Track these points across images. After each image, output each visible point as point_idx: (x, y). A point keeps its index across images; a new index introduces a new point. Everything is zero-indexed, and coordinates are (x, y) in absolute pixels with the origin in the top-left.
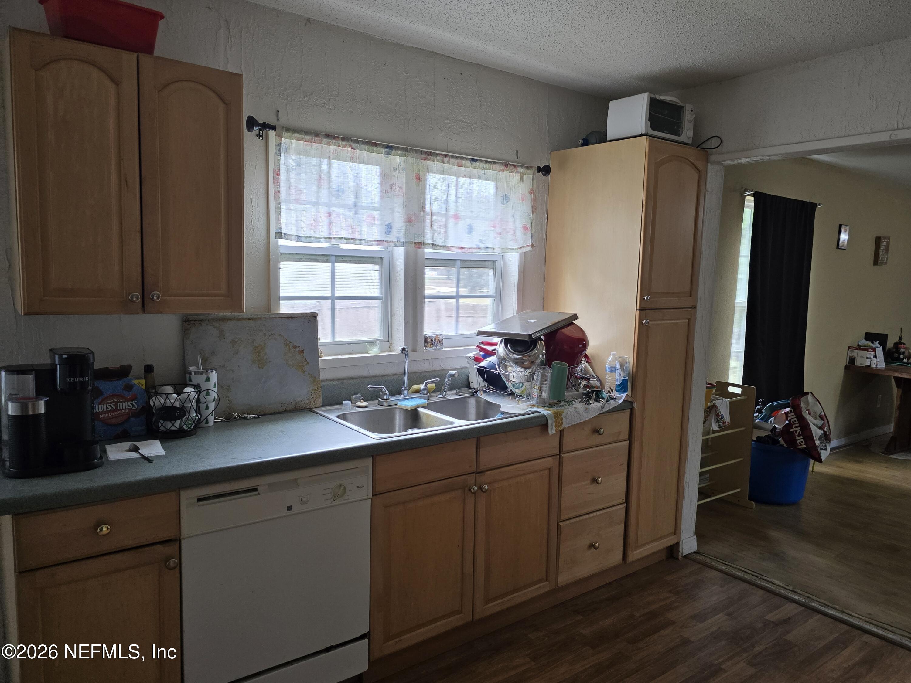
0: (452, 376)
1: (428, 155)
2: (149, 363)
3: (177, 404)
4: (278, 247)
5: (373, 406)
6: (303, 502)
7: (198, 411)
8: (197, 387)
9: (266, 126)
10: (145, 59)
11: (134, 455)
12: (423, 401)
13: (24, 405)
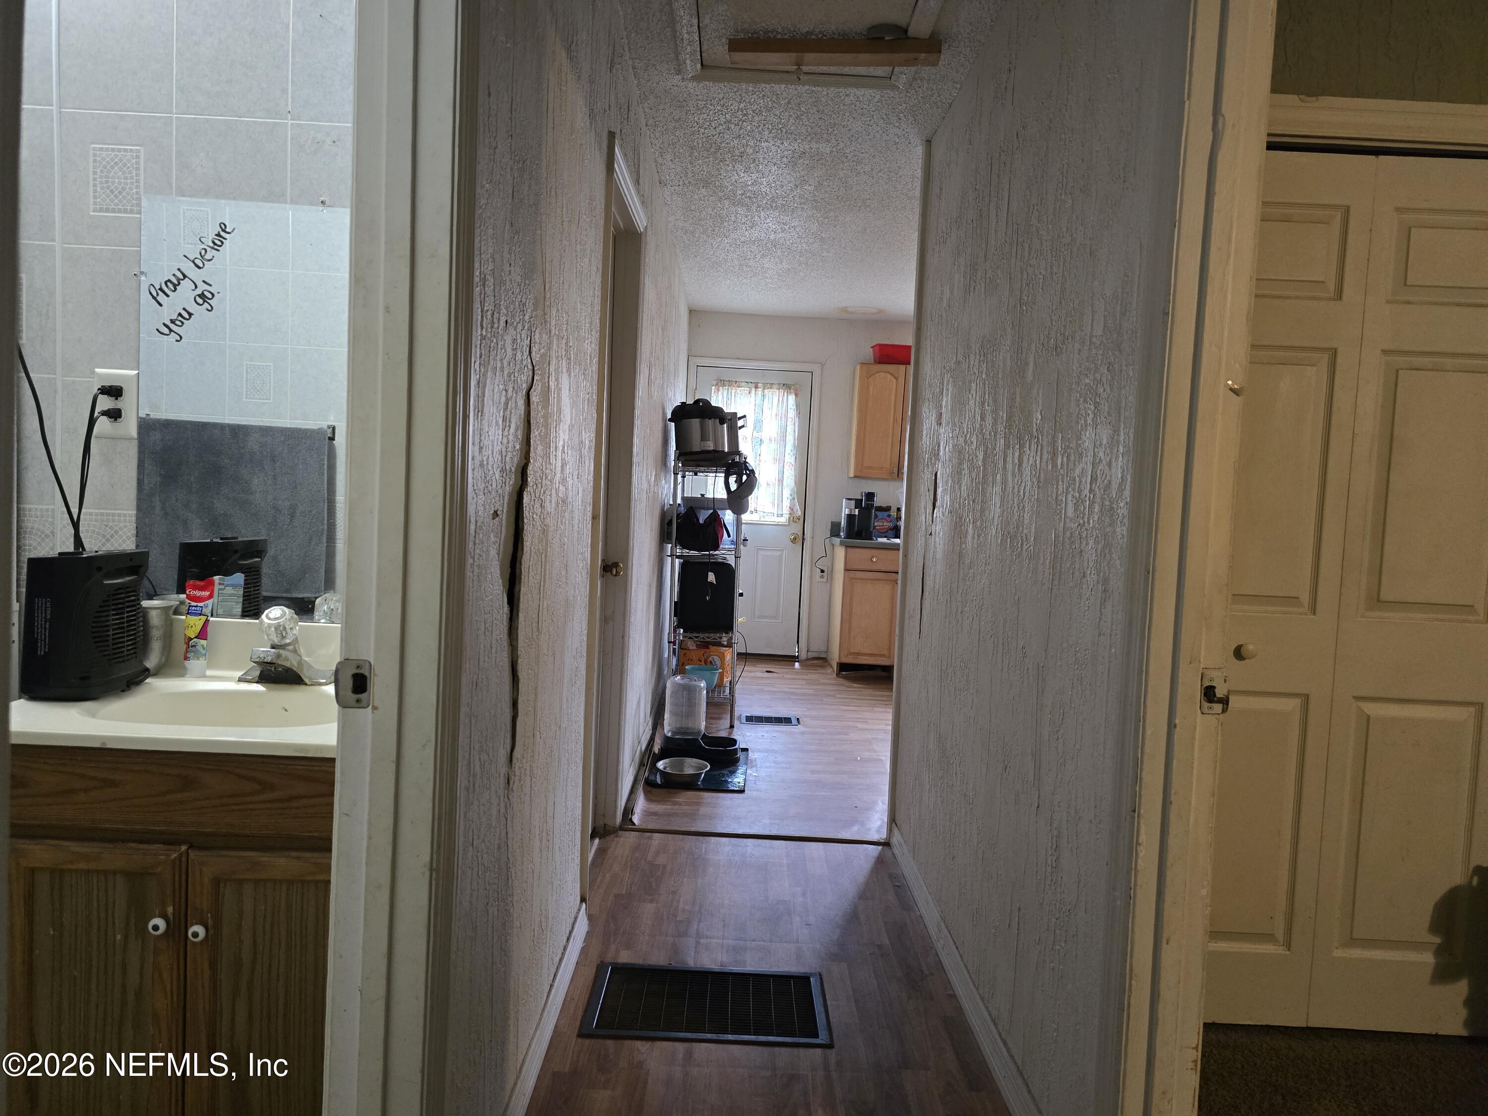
13: (851, 510)
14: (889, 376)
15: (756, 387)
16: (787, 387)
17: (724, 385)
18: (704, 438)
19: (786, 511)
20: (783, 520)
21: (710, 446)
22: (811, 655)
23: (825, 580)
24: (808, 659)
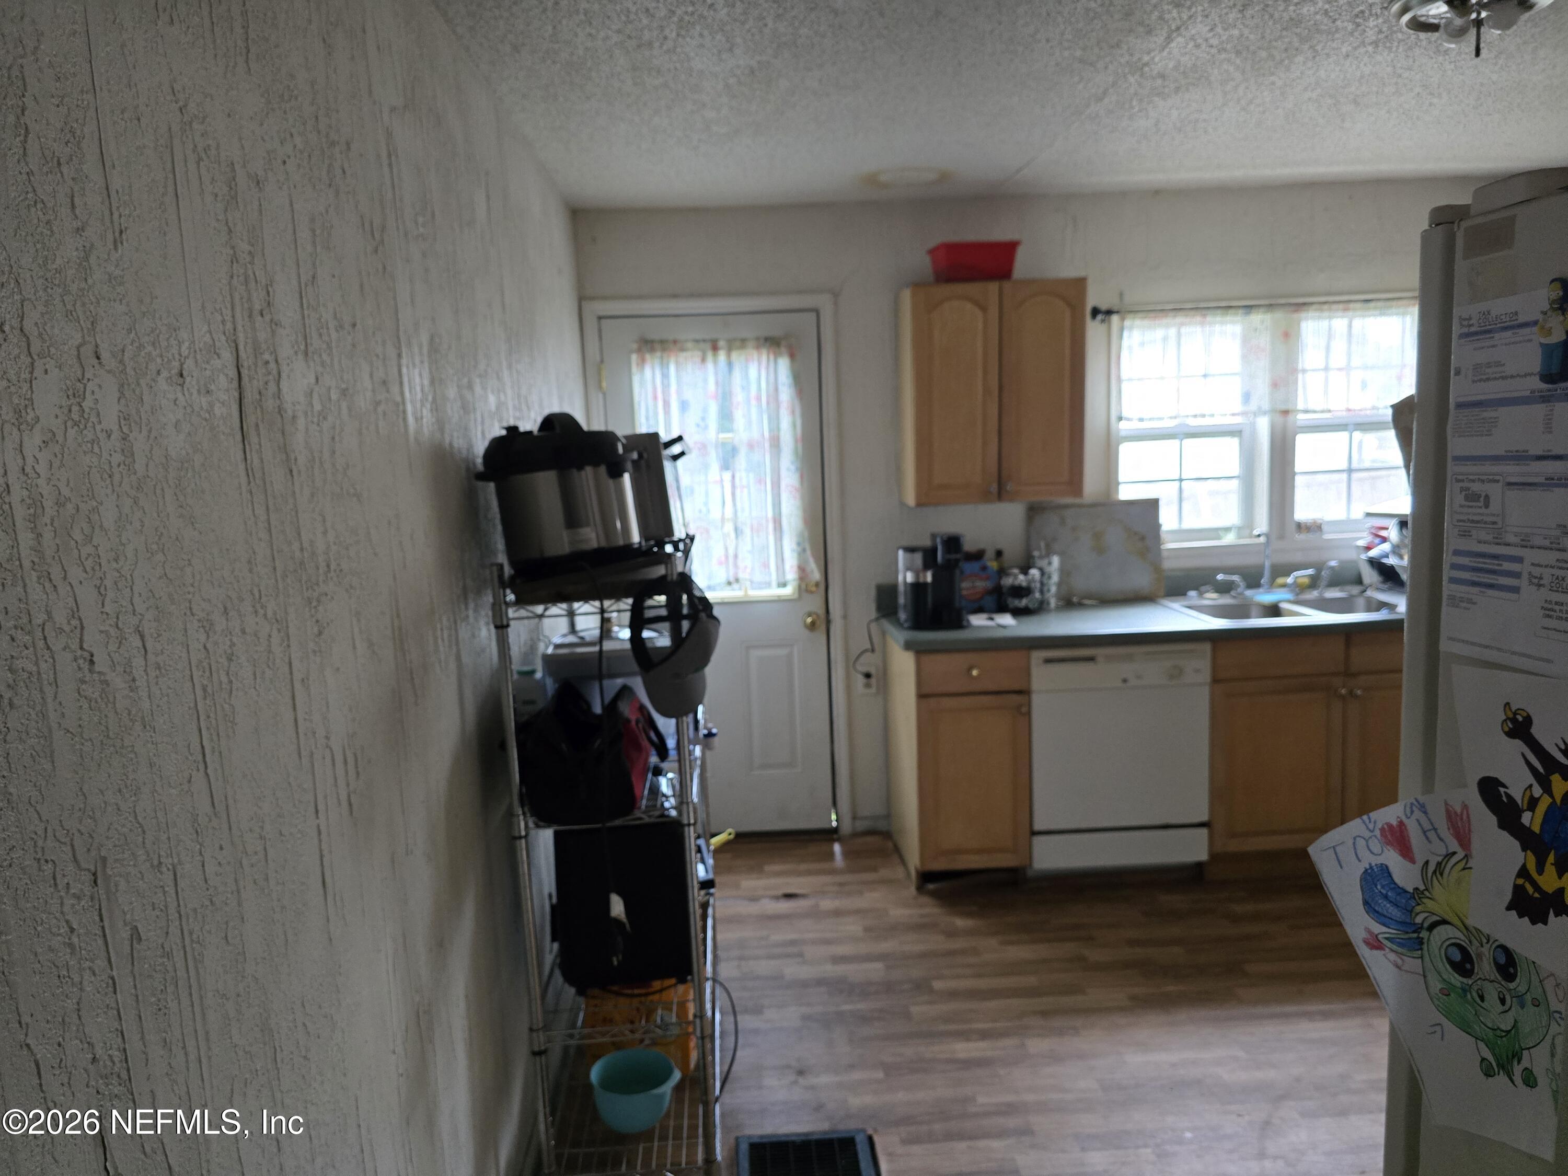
0: (1332, 568)
1: (1300, 307)
2: (999, 547)
3: (1024, 584)
4: (1118, 430)
5: (1226, 600)
6: (1139, 677)
7: (1042, 592)
8: (1042, 570)
9: (1109, 313)
10: (1007, 285)
11: (990, 623)
12: (1290, 596)
13: (917, 575)
14: (969, 306)
15: (715, 348)
16: (772, 343)
17: (652, 350)
18: (573, 520)
19: (791, 575)
20: (788, 591)
21: (591, 538)
22: (861, 825)
23: (873, 690)
24: (855, 835)
